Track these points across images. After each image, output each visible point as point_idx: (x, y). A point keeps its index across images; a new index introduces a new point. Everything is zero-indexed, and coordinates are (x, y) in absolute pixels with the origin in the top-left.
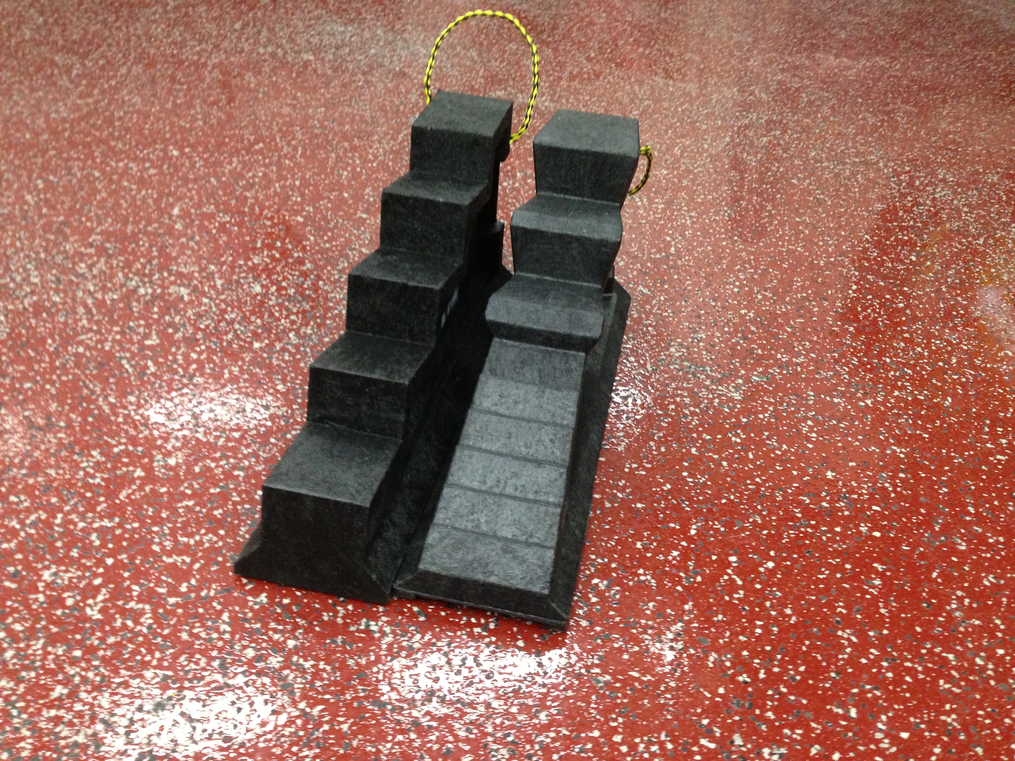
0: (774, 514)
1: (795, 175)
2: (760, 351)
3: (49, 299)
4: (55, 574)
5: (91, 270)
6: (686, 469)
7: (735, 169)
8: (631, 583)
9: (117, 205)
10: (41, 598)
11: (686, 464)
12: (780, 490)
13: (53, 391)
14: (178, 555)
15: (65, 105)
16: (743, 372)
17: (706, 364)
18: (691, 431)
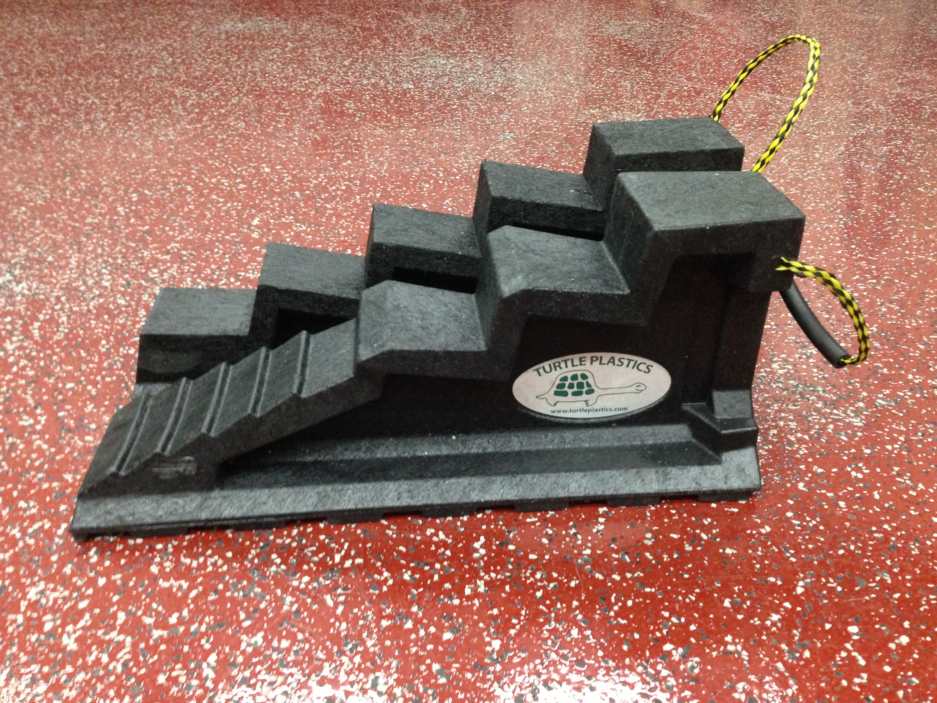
0: (909, 573)
1: (921, 183)
2: (885, 371)
3: (114, 302)
4: (42, 592)
5: (162, 275)
6: (791, 508)
7: (851, 177)
8: (714, 654)
9: (203, 216)
10: (20, 619)
11: (791, 502)
12: (916, 541)
13: (94, 392)
14: (176, 579)
15: (175, 130)
16: (865, 394)
17: (818, 383)
18: (798, 461)
